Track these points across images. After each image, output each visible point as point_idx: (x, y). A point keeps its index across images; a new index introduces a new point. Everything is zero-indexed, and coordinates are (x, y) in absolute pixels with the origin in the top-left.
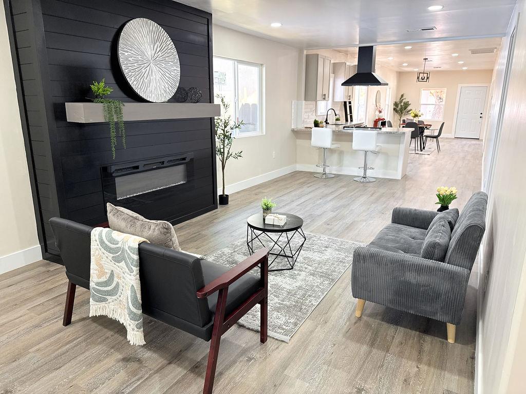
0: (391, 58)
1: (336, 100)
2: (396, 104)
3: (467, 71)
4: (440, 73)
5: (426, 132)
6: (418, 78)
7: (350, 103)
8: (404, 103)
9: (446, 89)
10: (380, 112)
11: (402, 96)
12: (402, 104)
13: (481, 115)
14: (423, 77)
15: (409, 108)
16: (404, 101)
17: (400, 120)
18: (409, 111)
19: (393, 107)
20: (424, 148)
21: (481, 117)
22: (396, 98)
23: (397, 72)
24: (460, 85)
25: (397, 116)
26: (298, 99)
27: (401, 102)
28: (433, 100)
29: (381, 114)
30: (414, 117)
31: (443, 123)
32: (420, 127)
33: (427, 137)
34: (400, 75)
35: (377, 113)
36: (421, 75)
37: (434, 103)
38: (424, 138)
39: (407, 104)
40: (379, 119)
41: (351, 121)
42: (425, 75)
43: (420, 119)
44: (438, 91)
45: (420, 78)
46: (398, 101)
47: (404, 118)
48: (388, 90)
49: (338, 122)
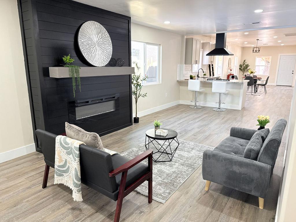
0: (237, 39)
1: (204, 64)
2: (241, 66)
3: (283, 46)
4: (267, 48)
5: (258, 82)
6: (253, 51)
7: (212, 65)
9: (271, 57)
10: (231, 70)
11: (245, 61)
12: (245, 66)
13: (293, 72)
14: (257, 50)
15: (248, 68)
17: (243, 75)
18: (249, 70)
19: (239, 67)
20: (257, 91)
21: (293, 73)
22: (241, 63)
23: (241, 47)
24: (279, 55)
25: (241, 73)
26: (181, 63)
27: (244, 64)
28: (264, 63)
29: (231, 71)
30: (251, 73)
31: (269, 77)
32: (254, 79)
33: (258, 85)
34: (243, 49)
35: (229, 71)
36: (255, 49)
37: (265, 65)
38: (257, 85)
39: (247, 66)
40: (230, 75)
41: (213, 75)
42: (258, 49)
43: (255, 74)
44: (266, 58)
45: (254, 51)
46: (242, 64)
47: (246, 74)
48: (236, 57)
49: (205, 76)
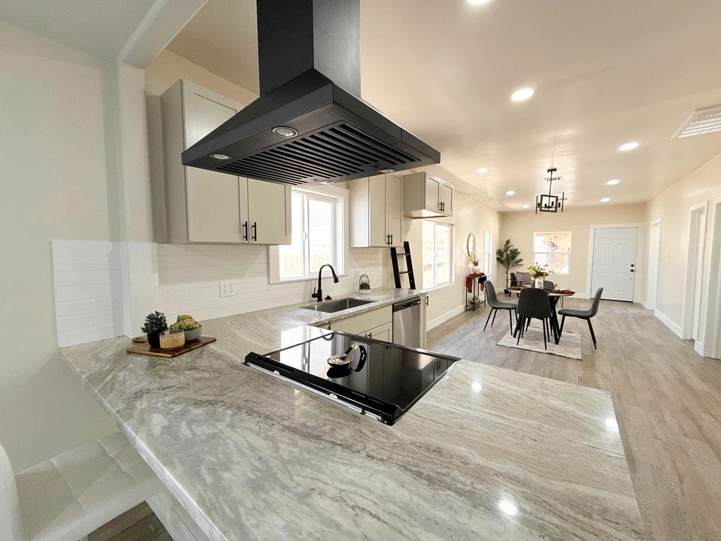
2: (500, 253)
6: (539, 205)
7: (407, 250)
8: (511, 251)
9: (570, 232)
10: (476, 264)
11: (508, 242)
12: (509, 253)
13: (632, 268)
15: (518, 258)
16: (510, 248)
17: (507, 273)
18: (519, 261)
19: (495, 256)
21: (632, 271)
22: (500, 246)
23: (498, 212)
24: (592, 227)
25: (503, 268)
26: (116, 234)
27: (507, 250)
29: (476, 267)
30: (536, 276)
31: (602, 289)
34: (504, 216)
35: (471, 265)
39: (515, 253)
40: (475, 275)
46: (502, 248)
47: (514, 270)
48: (487, 234)
49: (364, 291)
